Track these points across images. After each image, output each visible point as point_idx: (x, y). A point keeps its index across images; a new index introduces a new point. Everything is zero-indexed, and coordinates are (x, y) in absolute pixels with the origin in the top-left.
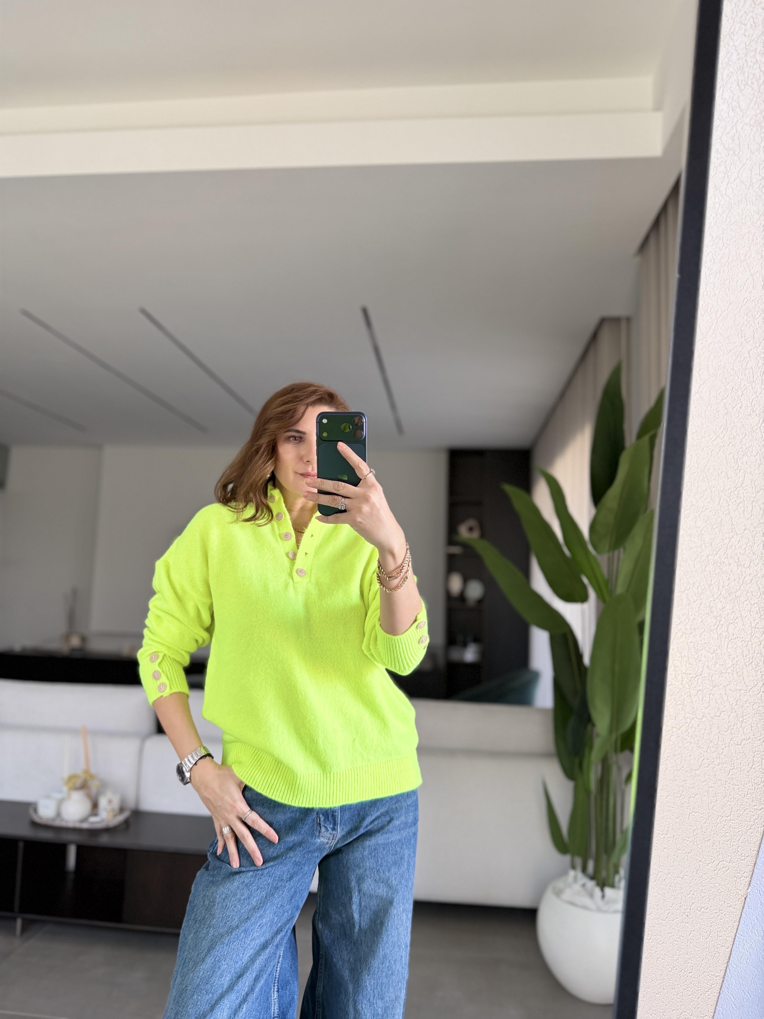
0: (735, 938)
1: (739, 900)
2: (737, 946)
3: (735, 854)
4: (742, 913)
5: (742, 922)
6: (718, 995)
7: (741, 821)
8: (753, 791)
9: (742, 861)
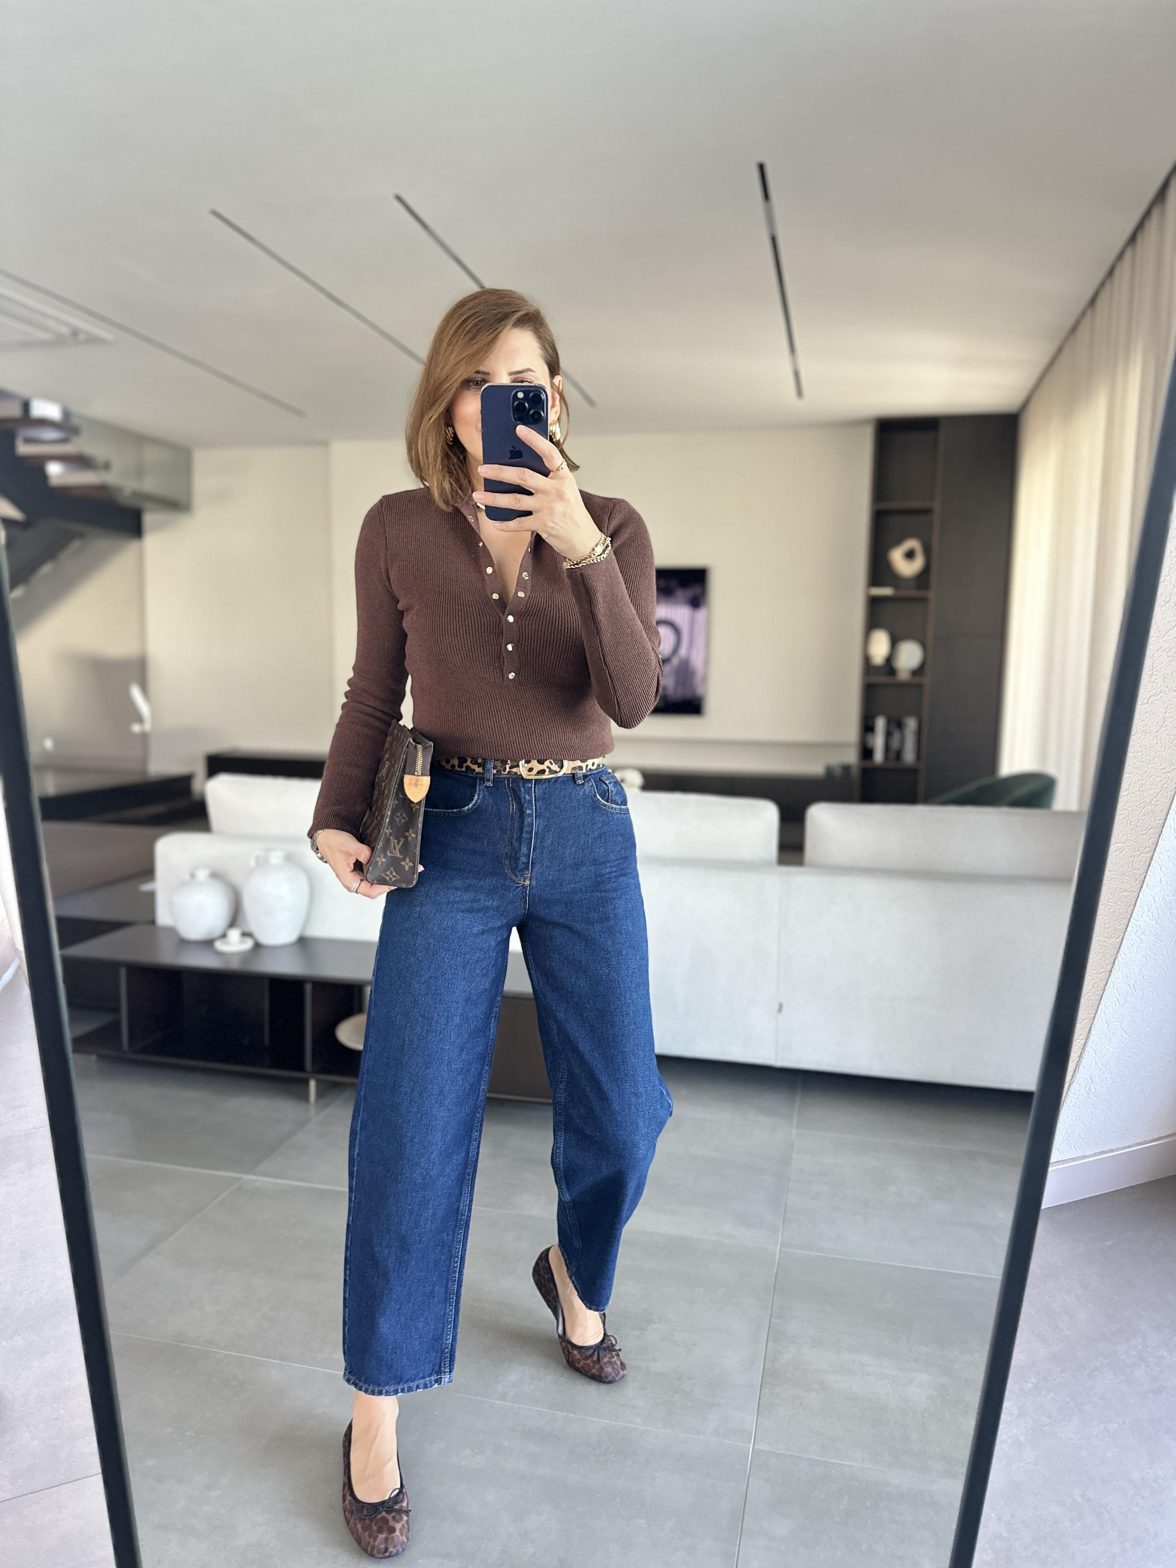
0: (1128, 925)
1: (1136, 881)
2: (1130, 932)
3: (1134, 831)
4: (1139, 894)
5: (1138, 904)
6: (1102, 992)
7: (1144, 791)
8: (1163, 753)
9: (1142, 837)
